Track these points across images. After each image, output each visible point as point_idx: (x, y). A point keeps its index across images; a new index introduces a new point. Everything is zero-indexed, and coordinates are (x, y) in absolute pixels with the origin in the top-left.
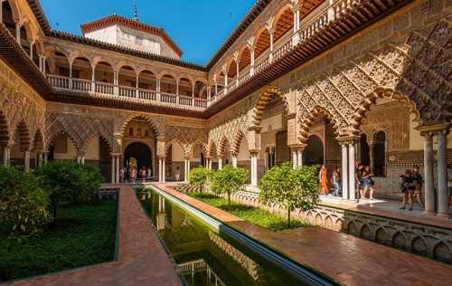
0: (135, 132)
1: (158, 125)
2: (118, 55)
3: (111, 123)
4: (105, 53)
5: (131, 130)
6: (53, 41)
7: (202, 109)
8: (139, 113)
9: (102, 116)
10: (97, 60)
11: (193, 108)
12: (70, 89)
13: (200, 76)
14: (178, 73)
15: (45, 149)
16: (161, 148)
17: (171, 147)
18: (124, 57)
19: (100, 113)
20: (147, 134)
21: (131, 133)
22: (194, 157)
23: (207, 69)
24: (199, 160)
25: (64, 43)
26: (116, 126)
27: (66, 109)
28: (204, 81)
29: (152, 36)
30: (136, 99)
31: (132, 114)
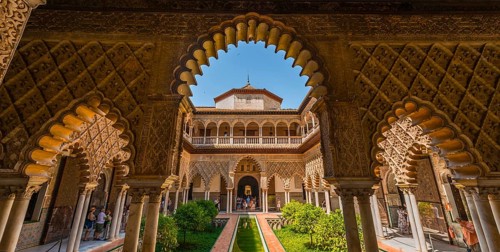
0: (246, 168)
1: (260, 163)
2: (233, 116)
3: (227, 164)
4: (226, 117)
5: (243, 166)
6: (197, 116)
7: (296, 146)
8: (246, 155)
9: (222, 160)
10: (220, 122)
11: (289, 145)
12: (204, 145)
13: (294, 119)
14: (275, 121)
15: (187, 187)
16: (264, 182)
17: (273, 178)
18: (237, 116)
19: (220, 158)
20: (254, 170)
21: (242, 170)
22: (296, 187)
23: (299, 112)
24: (301, 190)
25: (202, 116)
26: (231, 167)
27: (201, 158)
28: (298, 121)
29: (257, 95)
30: (245, 145)
31: (241, 156)
